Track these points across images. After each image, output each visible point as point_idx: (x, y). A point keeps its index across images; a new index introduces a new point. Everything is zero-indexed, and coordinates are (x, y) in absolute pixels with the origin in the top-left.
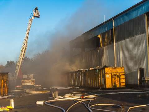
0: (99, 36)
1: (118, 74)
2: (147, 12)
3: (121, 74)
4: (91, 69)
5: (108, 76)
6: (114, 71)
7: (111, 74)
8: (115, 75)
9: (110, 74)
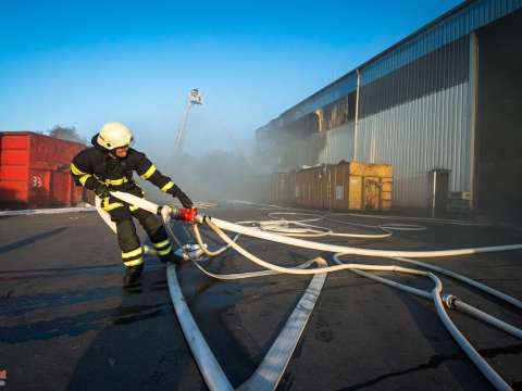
0: (318, 113)
1: (377, 180)
2: (482, 24)
3: (384, 180)
4: (305, 167)
5: (354, 182)
6: (368, 172)
7: (363, 178)
8: (370, 182)
9: (360, 178)
